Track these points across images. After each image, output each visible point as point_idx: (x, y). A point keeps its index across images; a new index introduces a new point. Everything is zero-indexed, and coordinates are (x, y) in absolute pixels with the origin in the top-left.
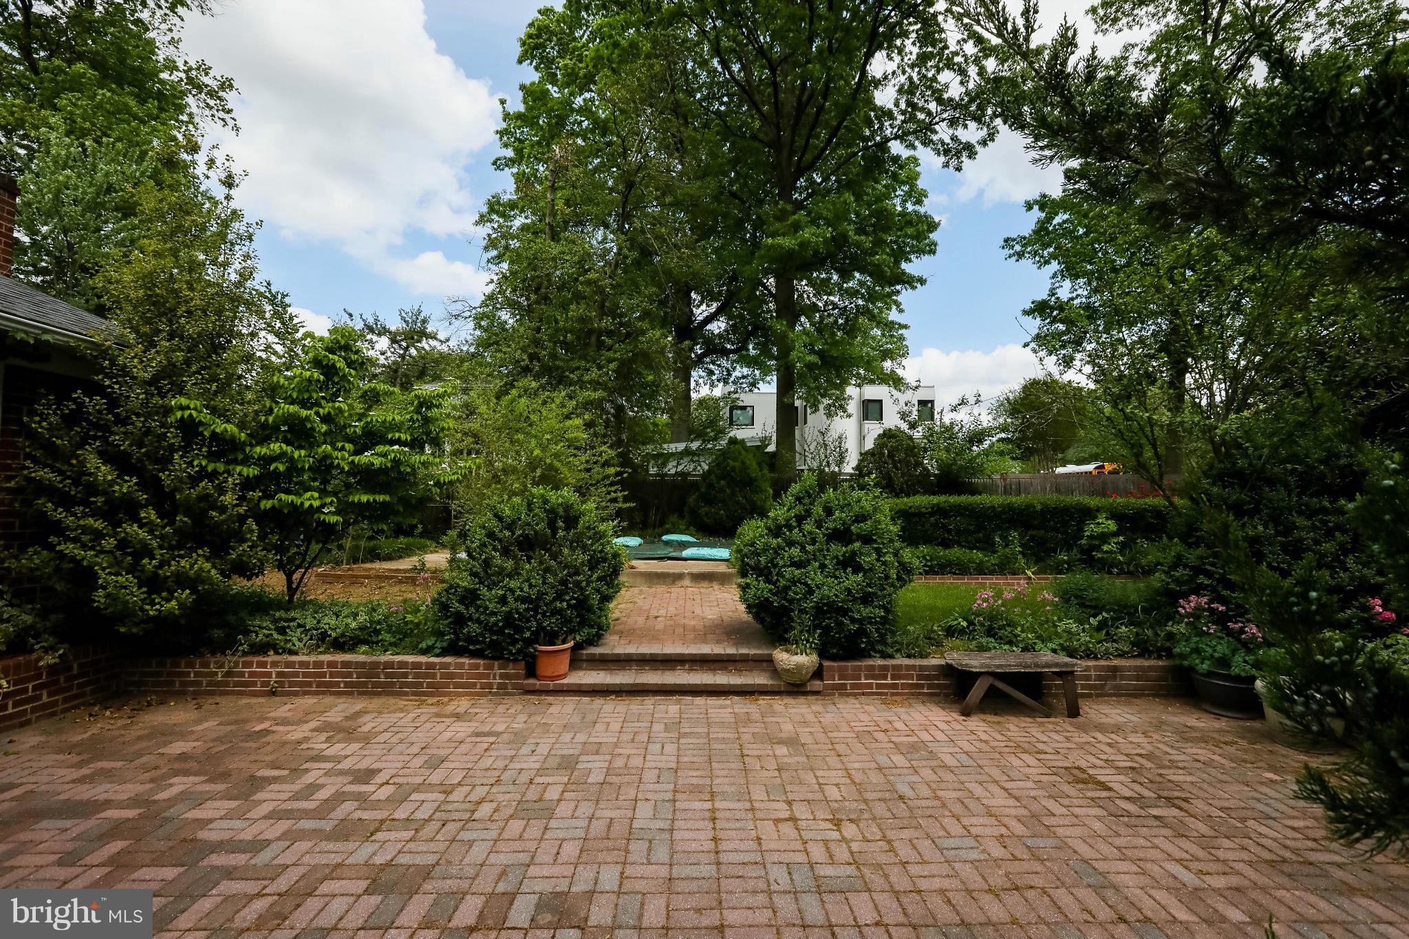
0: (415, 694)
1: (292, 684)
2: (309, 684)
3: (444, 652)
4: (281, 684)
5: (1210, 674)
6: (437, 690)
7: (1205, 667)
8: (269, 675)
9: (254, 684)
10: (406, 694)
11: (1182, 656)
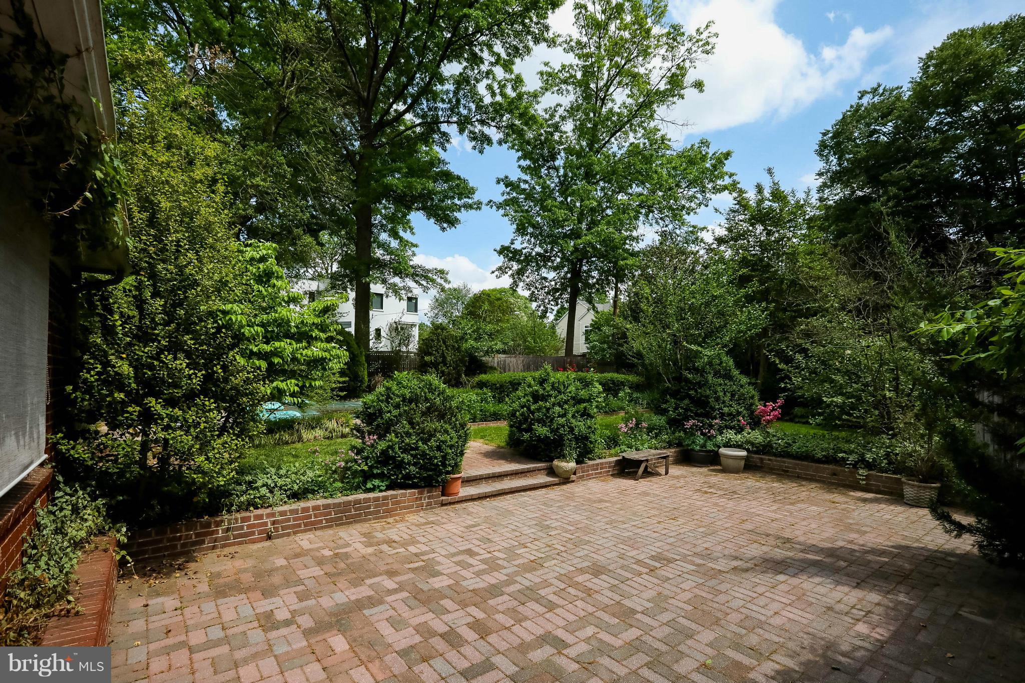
0: (375, 519)
1: (283, 528)
2: (299, 526)
3: (389, 488)
4: (276, 529)
5: (700, 451)
6: (389, 513)
7: (698, 448)
8: (265, 524)
9: (253, 533)
10: (370, 519)
11: (688, 445)
